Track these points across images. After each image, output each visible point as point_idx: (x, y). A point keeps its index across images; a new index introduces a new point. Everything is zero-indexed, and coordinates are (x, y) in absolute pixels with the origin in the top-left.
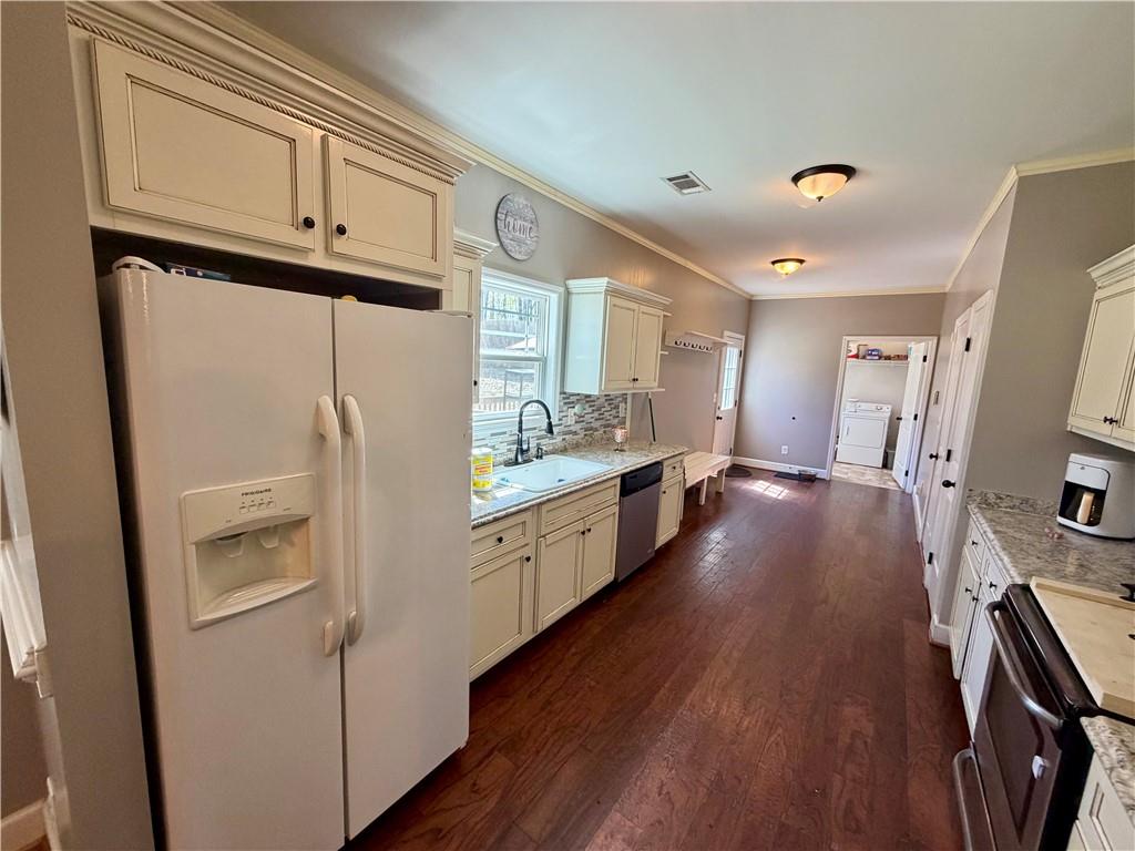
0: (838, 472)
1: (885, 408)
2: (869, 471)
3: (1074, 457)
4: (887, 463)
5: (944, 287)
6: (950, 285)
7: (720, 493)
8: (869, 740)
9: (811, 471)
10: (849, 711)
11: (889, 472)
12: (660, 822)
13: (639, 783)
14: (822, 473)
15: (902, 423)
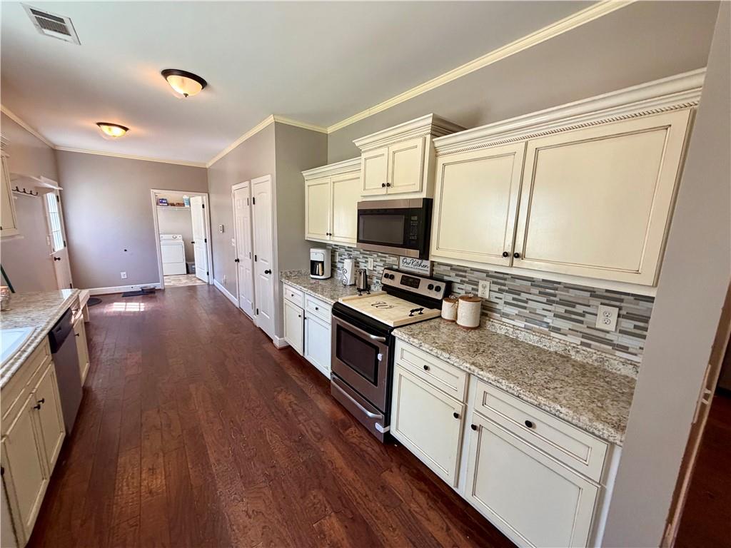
0: (168, 283)
1: (178, 236)
2: (181, 278)
3: (312, 250)
4: (190, 270)
5: (205, 164)
6: (210, 164)
7: (88, 322)
8: (295, 402)
9: (151, 285)
10: (280, 397)
11: (193, 275)
12: (264, 527)
13: (235, 527)
14: (158, 286)
15: (195, 245)
